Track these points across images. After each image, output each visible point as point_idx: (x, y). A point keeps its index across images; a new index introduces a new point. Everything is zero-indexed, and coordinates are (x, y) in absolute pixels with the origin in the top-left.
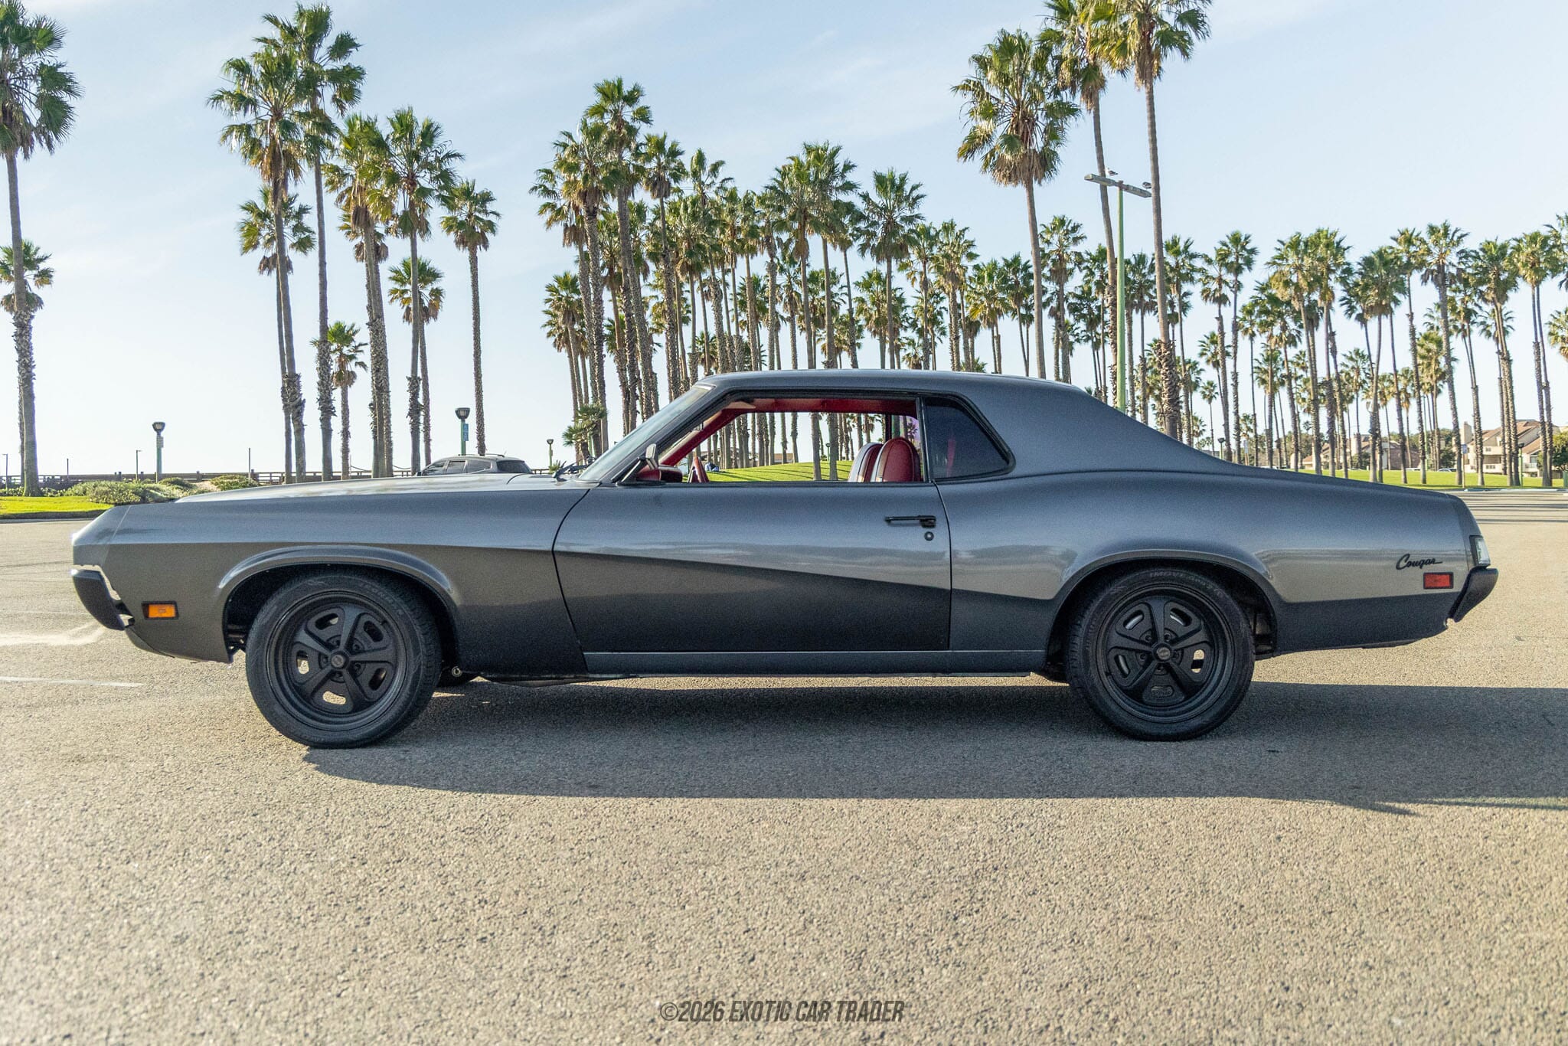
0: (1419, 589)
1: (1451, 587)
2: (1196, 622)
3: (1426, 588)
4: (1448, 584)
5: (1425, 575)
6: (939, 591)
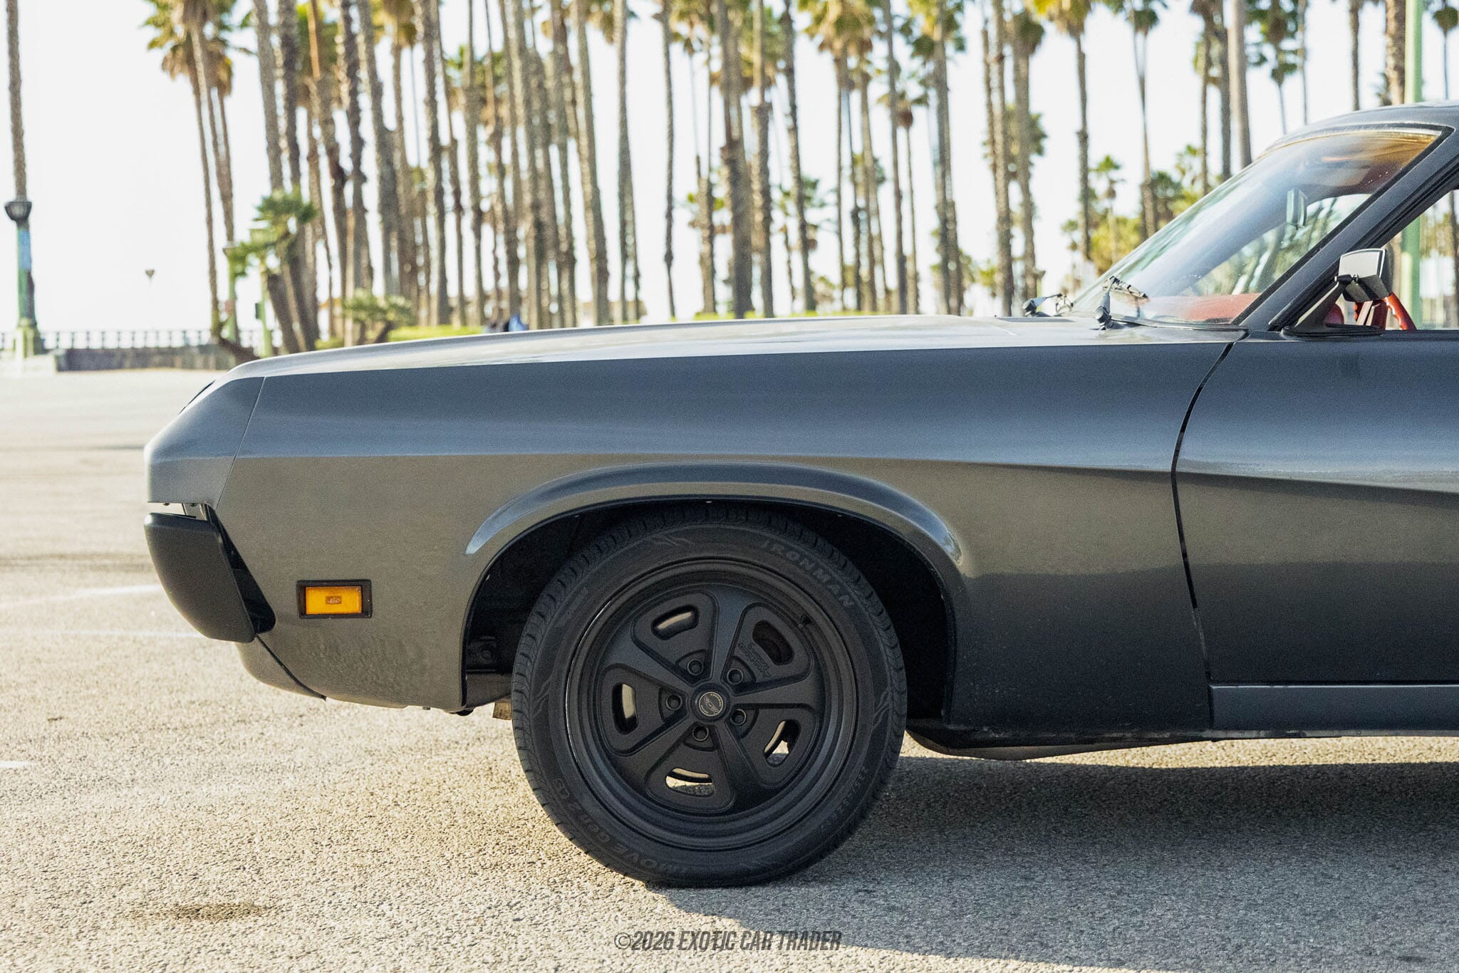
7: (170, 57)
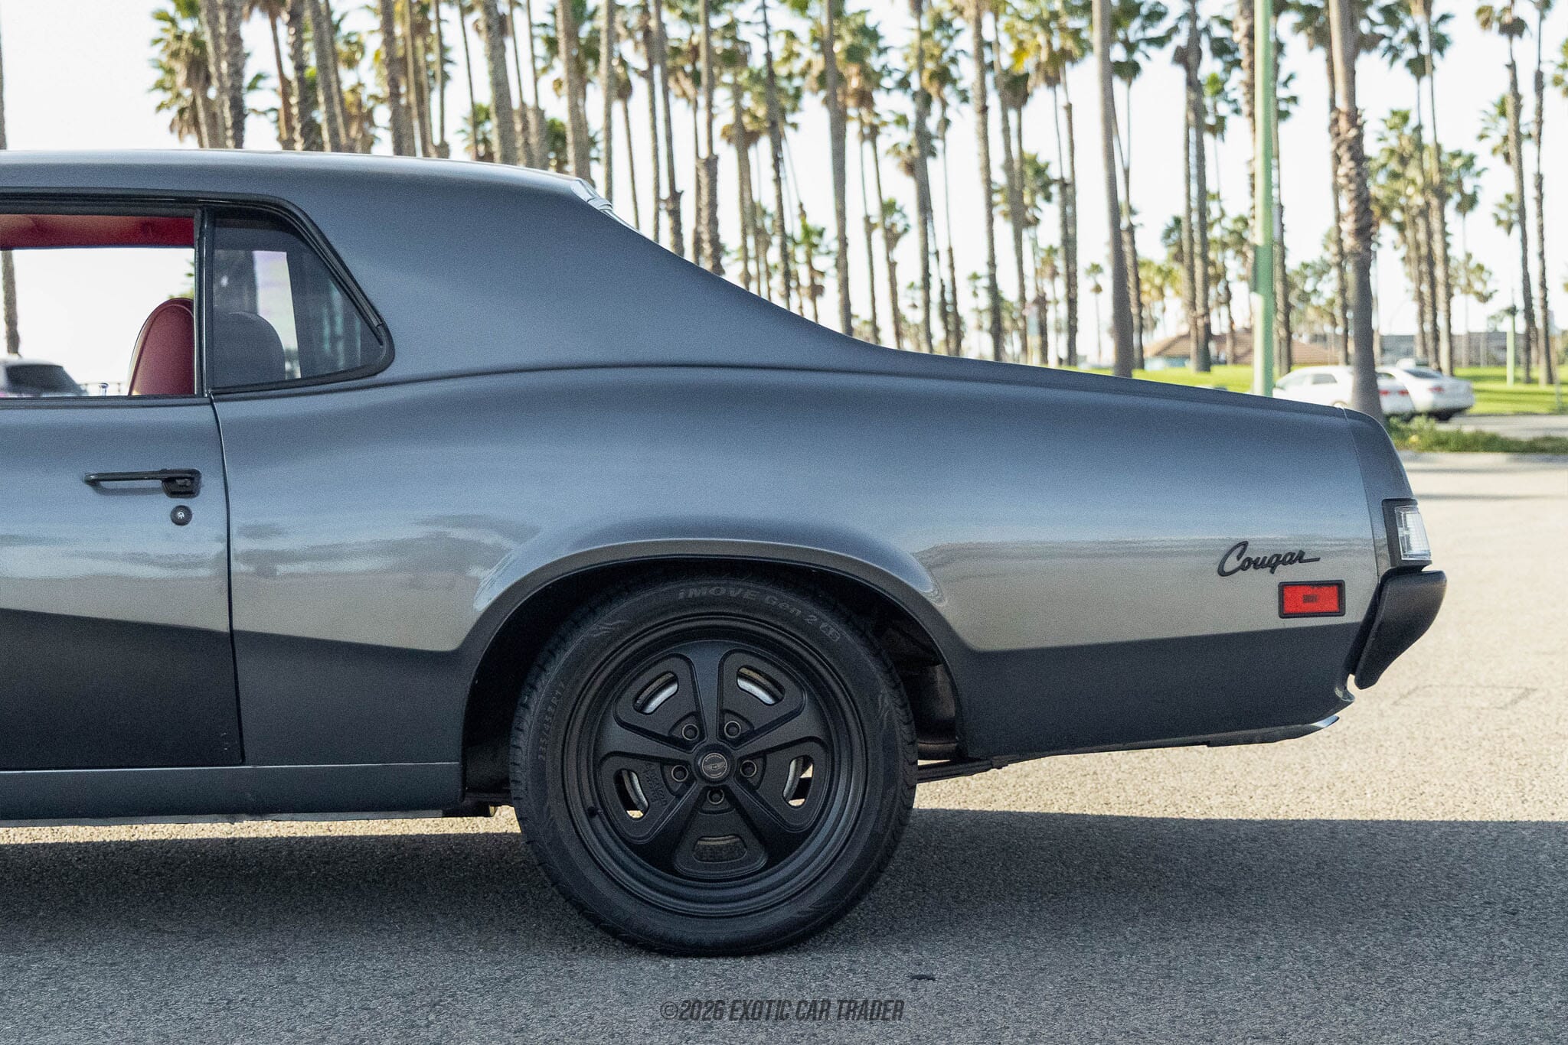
0: (1265, 617)
1: (1341, 612)
2: (795, 696)
3: (1284, 615)
4: (1333, 606)
5: (1283, 587)
6: (207, 636)
7: (178, 118)
